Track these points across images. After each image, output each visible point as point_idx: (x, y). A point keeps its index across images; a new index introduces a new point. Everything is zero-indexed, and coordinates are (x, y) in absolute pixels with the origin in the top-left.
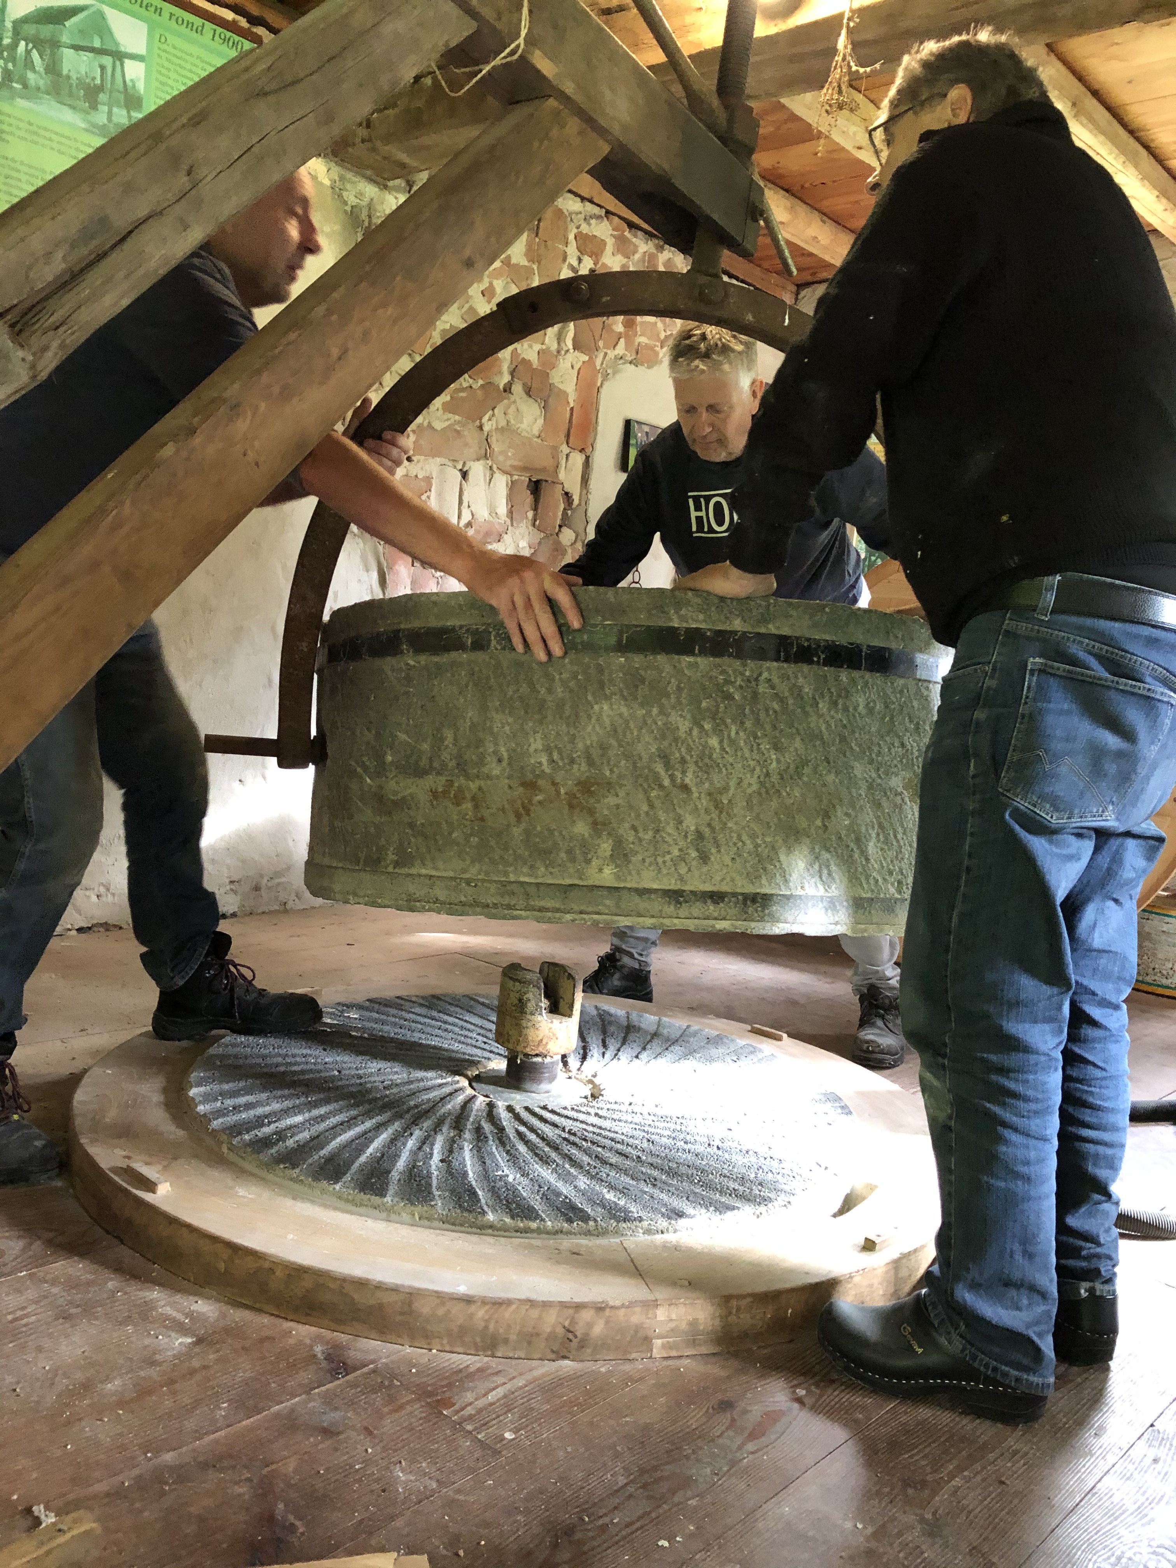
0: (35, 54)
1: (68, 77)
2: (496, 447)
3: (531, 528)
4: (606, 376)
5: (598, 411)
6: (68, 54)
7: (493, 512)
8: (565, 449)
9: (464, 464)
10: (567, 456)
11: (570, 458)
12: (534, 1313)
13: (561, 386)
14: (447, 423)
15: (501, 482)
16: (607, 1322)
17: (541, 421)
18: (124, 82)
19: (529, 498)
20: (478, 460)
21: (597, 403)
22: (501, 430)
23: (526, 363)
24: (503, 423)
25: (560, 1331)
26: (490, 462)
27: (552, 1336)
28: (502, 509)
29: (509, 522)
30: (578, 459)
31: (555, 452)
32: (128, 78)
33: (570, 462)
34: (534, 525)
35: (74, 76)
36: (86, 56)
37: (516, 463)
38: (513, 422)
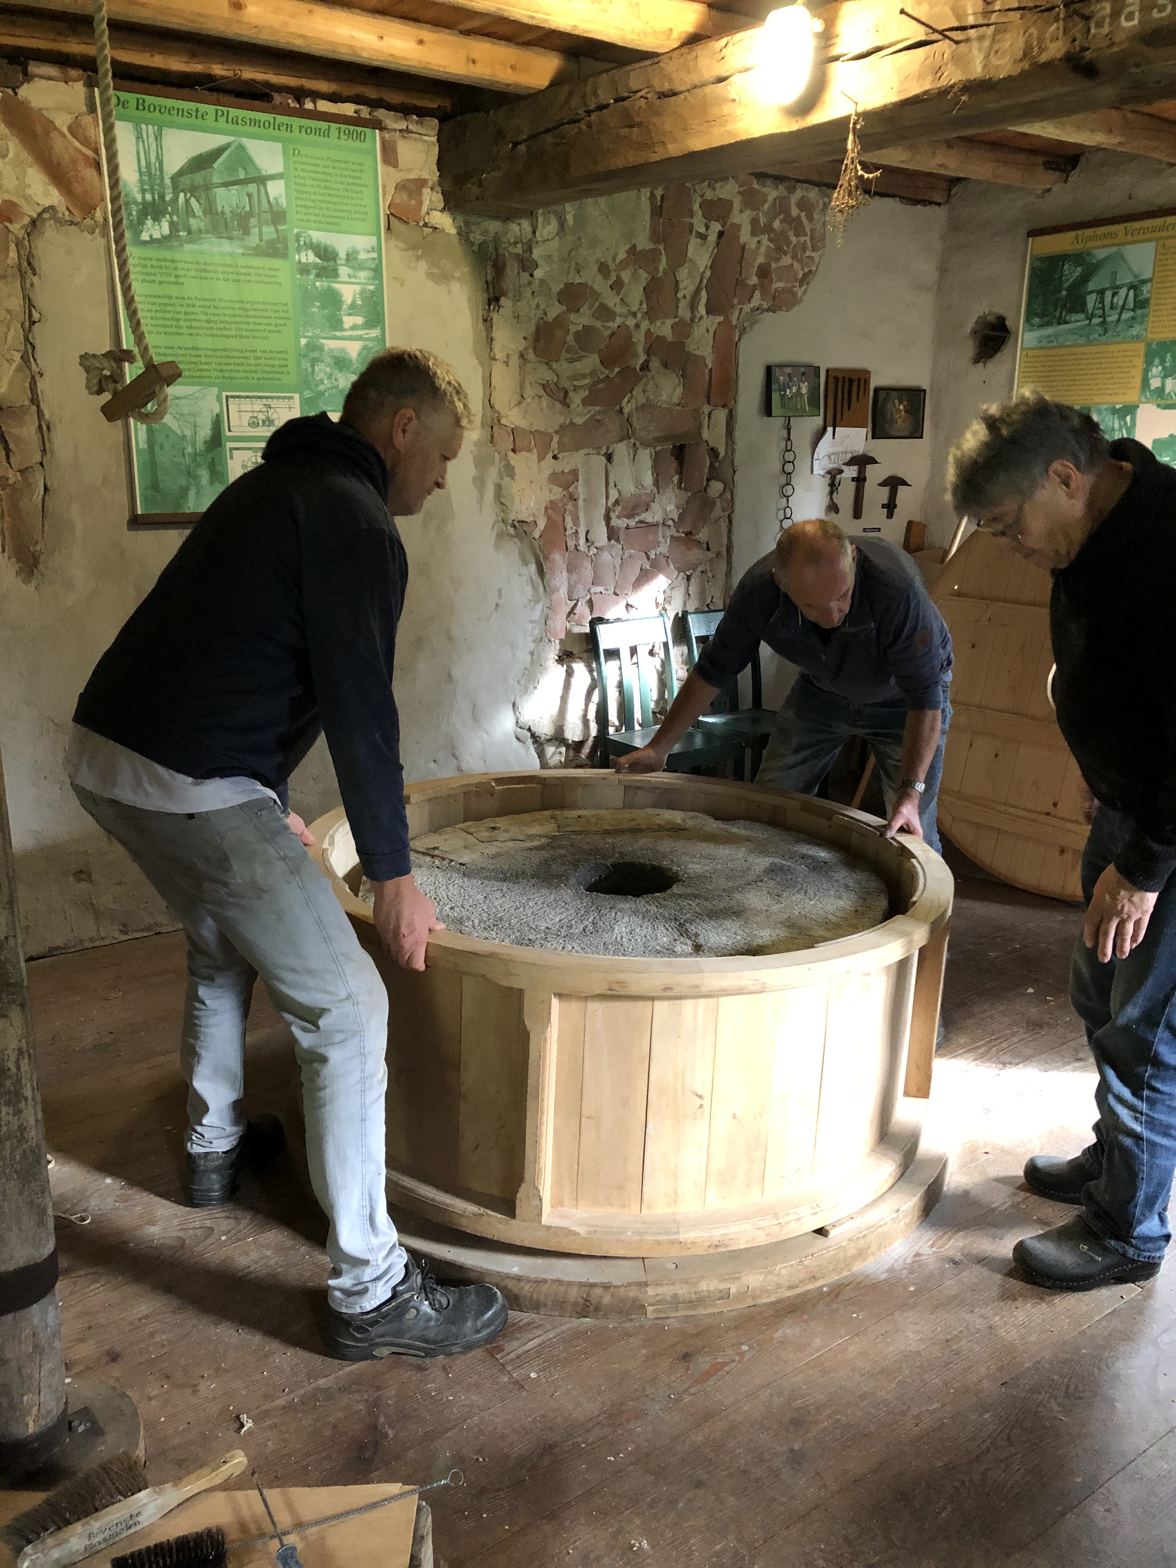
0: (193, 201)
1: (223, 213)
2: (636, 425)
3: (677, 491)
4: (743, 331)
5: (737, 364)
6: (220, 192)
7: (639, 484)
8: (706, 409)
9: (608, 448)
10: (710, 414)
11: (713, 416)
12: (562, 1289)
13: (697, 353)
14: (587, 417)
15: (645, 457)
16: (612, 1295)
17: (679, 390)
18: (269, 201)
19: (674, 464)
20: (621, 440)
21: (736, 358)
22: (641, 408)
23: (661, 339)
24: (642, 401)
25: (581, 1301)
26: (632, 441)
27: (575, 1304)
28: (648, 479)
29: (655, 489)
30: (721, 415)
31: (696, 414)
32: (271, 198)
33: (713, 420)
34: (680, 488)
35: (227, 210)
36: (234, 189)
37: (658, 435)
38: (652, 397)
